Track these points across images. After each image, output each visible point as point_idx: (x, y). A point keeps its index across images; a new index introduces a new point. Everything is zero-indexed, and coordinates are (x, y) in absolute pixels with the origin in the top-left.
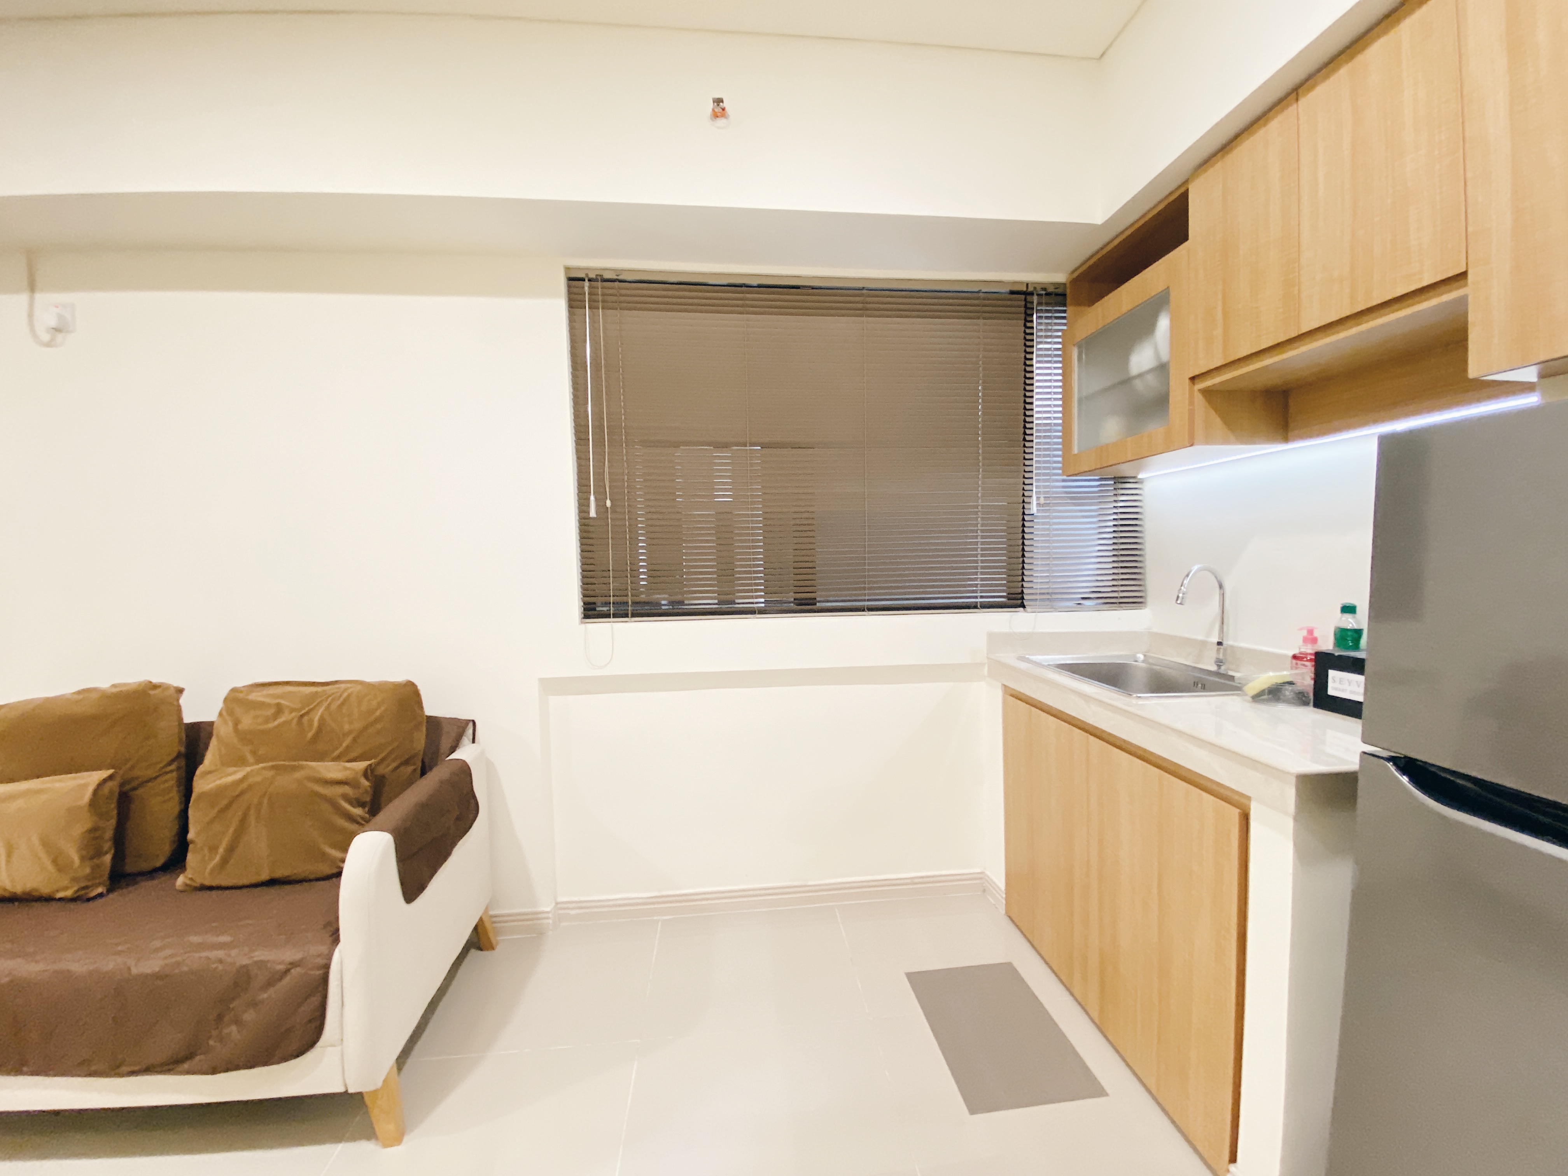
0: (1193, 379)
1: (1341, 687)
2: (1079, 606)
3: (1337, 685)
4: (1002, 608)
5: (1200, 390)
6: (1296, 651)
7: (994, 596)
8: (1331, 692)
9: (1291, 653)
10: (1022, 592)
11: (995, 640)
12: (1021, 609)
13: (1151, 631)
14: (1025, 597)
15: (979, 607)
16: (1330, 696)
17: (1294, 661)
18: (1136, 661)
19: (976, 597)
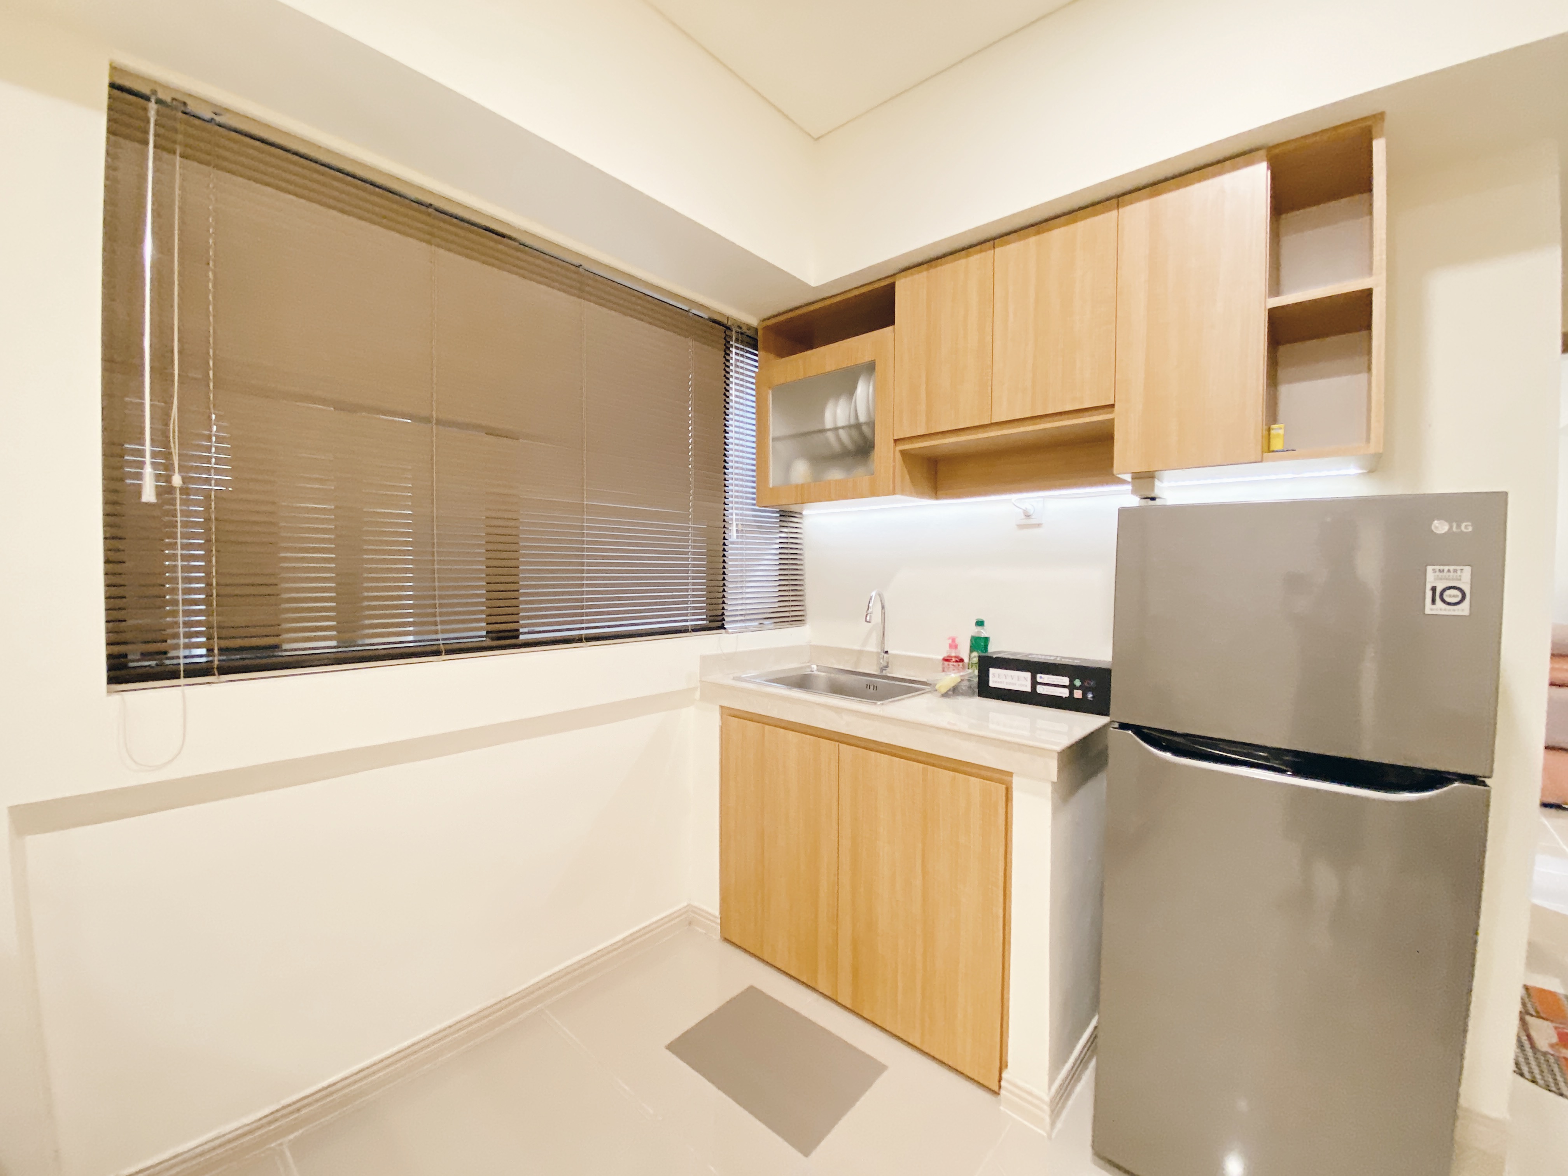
0: (895, 441)
1: (999, 680)
2: (761, 625)
3: (996, 679)
4: (710, 630)
5: (902, 452)
6: (945, 655)
7: (697, 619)
8: (992, 684)
9: (941, 657)
10: (723, 614)
11: (706, 661)
12: (723, 631)
13: (811, 644)
14: (726, 619)
15: (690, 630)
16: (992, 687)
17: (946, 663)
18: (812, 671)
19: (686, 621)
